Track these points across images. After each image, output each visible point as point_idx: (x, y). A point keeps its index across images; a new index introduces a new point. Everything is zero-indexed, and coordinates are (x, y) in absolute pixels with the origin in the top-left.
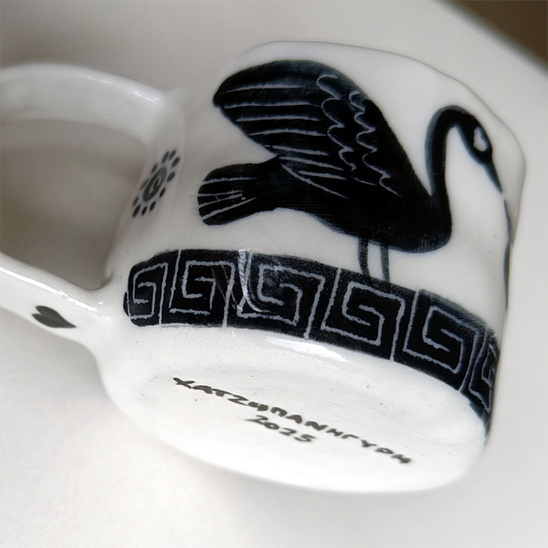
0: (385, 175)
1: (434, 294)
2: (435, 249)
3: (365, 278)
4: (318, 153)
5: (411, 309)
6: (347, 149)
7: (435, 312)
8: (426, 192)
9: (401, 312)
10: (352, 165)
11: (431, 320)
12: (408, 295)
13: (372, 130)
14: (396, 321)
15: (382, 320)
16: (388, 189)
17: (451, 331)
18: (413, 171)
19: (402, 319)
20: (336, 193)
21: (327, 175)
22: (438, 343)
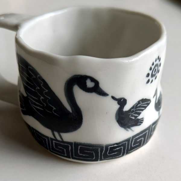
0: (54, 109)
1: (79, 143)
2: (76, 130)
3: (56, 140)
4: (35, 98)
5: (73, 147)
6: (42, 98)
7: (80, 147)
8: (69, 112)
9: (70, 148)
10: (45, 104)
11: (80, 149)
12: (71, 144)
13: (47, 91)
14: (69, 150)
15: (65, 150)
16: (56, 114)
17: (88, 151)
18: (63, 105)
19: (71, 149)
20: (42, 115)
21: (38, 108)
22: (84, 154)
